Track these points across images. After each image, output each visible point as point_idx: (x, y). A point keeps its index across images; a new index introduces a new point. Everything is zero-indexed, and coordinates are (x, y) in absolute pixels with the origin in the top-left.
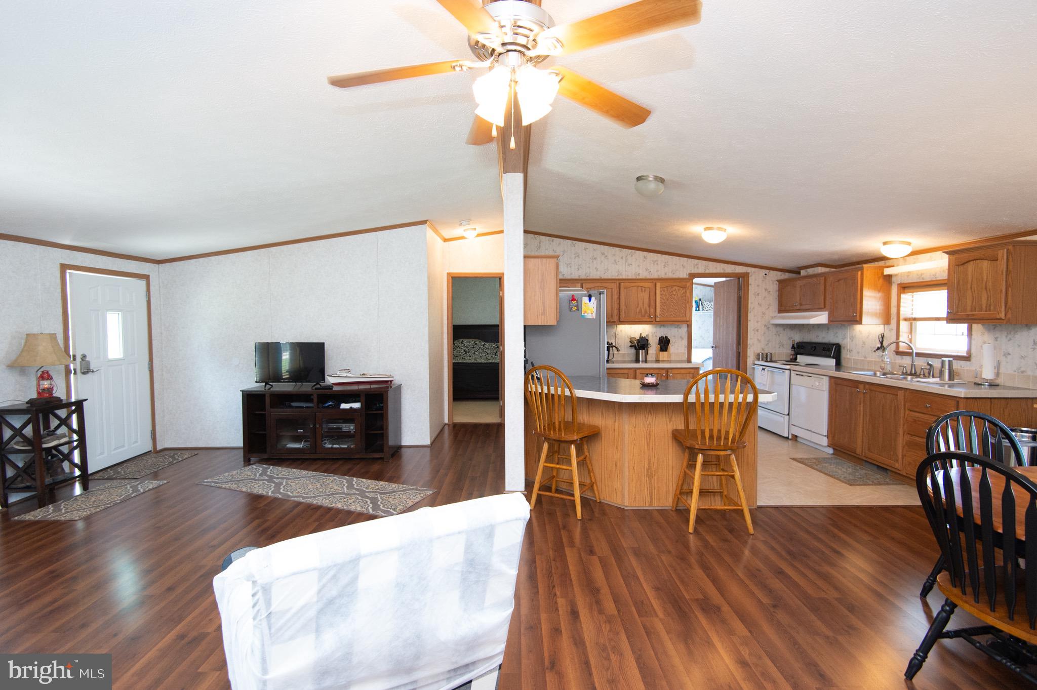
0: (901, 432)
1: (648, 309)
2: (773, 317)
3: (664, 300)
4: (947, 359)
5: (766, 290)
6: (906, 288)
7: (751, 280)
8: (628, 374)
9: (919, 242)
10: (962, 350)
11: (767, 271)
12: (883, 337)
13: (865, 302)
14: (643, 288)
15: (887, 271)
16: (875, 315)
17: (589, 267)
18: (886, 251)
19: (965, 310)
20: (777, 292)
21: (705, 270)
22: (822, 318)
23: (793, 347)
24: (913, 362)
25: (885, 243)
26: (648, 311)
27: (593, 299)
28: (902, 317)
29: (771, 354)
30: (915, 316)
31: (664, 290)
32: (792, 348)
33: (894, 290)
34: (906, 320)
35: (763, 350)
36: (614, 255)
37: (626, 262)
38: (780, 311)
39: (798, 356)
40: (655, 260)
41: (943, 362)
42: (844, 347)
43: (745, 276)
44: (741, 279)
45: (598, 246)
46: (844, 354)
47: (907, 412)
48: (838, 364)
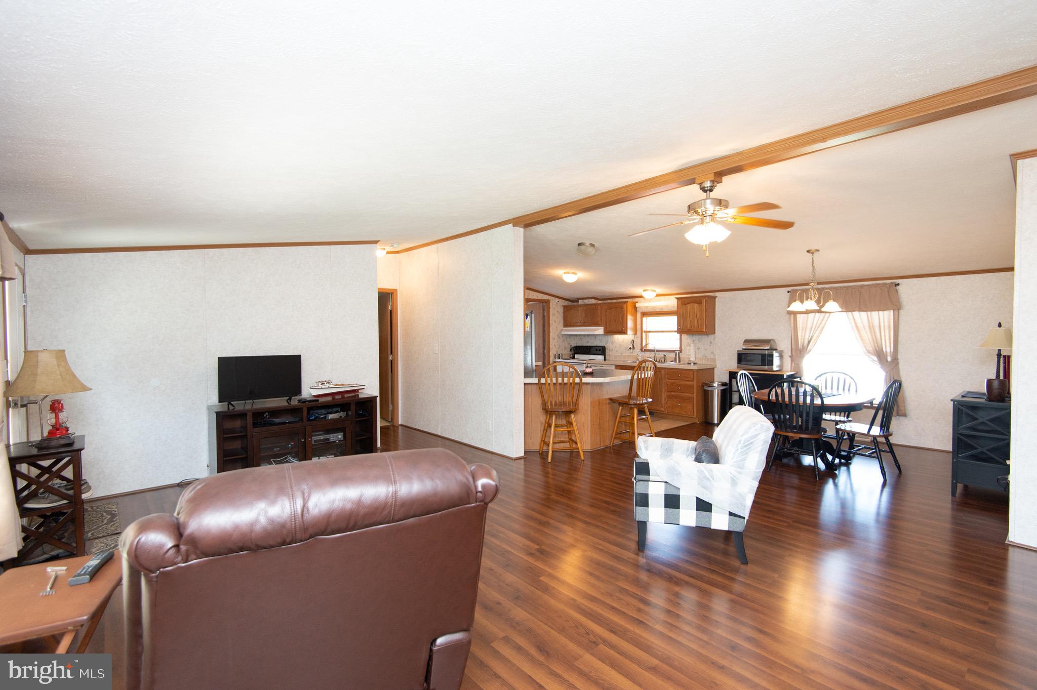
0: (664, 391)
2: (561, 330)
4: (677, 352)
5: (558, 312)
6: (645, 314)
7: (551, 305)
9: (660, 290)
10: (676, 346)
12: (633, 341)
13: (628, 322)
15: (637, 305)
16: (631, 328)
18: (644, 294)
19: (687, 327)
20: (563, 314)
22: (600, 331)
23: (571, 350)
24: (655, 354)
25: (644, 291)
28: (643, 331)
29: (562, 354)
30: (648, 330)
33: (639, 315)
34: (645, 332)
35: (557, 351)
38: (565, 326)
39: (576, 355)
41: (676, 353)
42: (608, 348)
43: (548, 302)
44: (545, 304)
46: (607, 352)
47: (666, 380)
48: (605, 359)
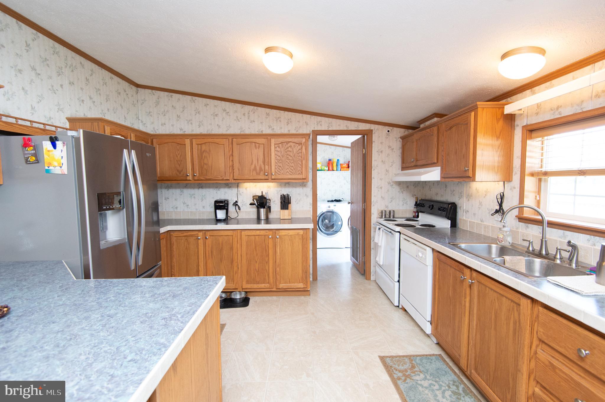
1: (263, 166)
2: (396, 175)
3: (279, 156)
5: (389, 147)
6: (533, 131)
7: (375, 137)
8: (232, 236)
11: (389, 128)
12: (502, 197)
13: (479, 152)
14: (257, 145)
15: (509, 109)
16: (490, 168)
17: (211, 124)
20: (401, 149)
21: (329, 127)
22: (434, 174)
25: (504, 56)
26: (263, 168)
27: (59, 144)
28: (527, 171)
29: (394, 211)
31: (279, 147)
32: (415, 205)
33: (518, 135)
34: (532, 175)
35: (387, 207)
36: (236, 112)
37: (248, 118)
38: (403, 169)
39: (420, 214)
40: (278, 117)
42: (460, 207)
43: (369, 133)
44: (366, 136)
45: (219, 102)
48: (454, 227)
